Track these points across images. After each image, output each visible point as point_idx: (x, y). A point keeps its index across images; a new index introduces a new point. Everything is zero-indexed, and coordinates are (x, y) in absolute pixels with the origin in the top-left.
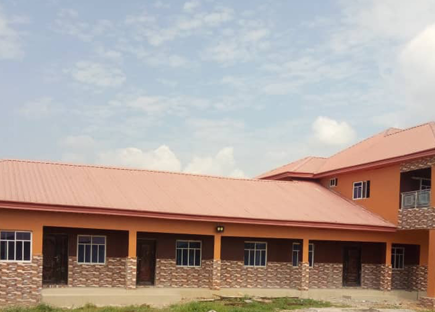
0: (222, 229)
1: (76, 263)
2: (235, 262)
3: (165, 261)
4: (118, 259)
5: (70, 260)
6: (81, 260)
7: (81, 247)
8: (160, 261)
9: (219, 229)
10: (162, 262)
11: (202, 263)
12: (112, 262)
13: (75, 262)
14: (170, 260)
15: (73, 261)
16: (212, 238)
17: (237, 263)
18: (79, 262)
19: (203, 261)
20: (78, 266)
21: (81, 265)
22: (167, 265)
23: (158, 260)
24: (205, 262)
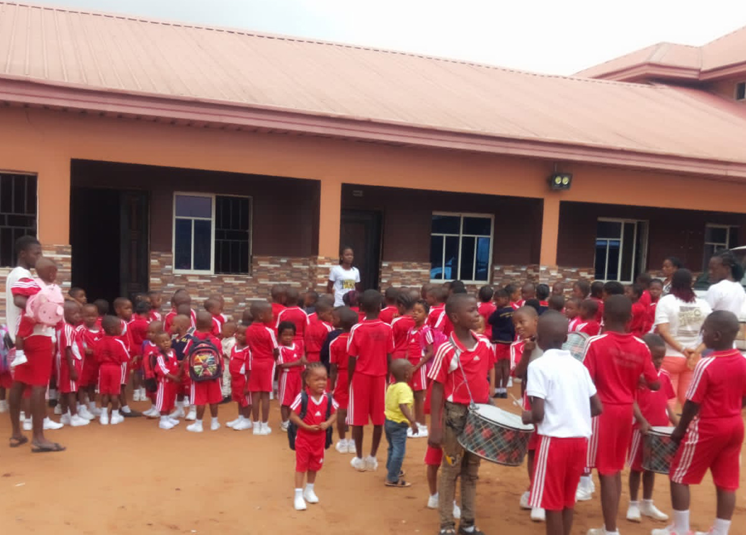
0: (566, 181)
1: (171, 271)
2: (574, 270)
3: (404, 268)
4: (284, 261)
5: (154, 262)
6: (182, 263)
7: (184, 226)
8: (389, 268)
9: (558, 181)
10: (396, 269)
11: (495, 275)
12: (268, 270)
13: (168, 267)
14: (414, 264)
15: (163, 264)
16: (534, 207)
17: (577, 273)
18: (177, 267)
19: (497, 268)
20: (175, 279)
21: (184, 277)
22: (407, 277)
23: (385, 265)
24: (501, 271)
